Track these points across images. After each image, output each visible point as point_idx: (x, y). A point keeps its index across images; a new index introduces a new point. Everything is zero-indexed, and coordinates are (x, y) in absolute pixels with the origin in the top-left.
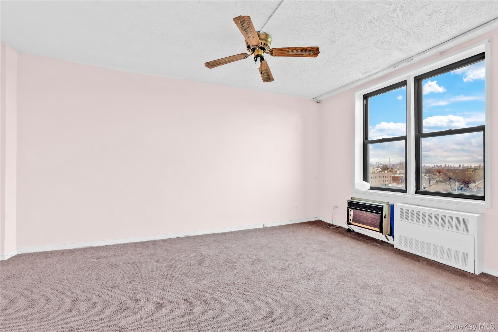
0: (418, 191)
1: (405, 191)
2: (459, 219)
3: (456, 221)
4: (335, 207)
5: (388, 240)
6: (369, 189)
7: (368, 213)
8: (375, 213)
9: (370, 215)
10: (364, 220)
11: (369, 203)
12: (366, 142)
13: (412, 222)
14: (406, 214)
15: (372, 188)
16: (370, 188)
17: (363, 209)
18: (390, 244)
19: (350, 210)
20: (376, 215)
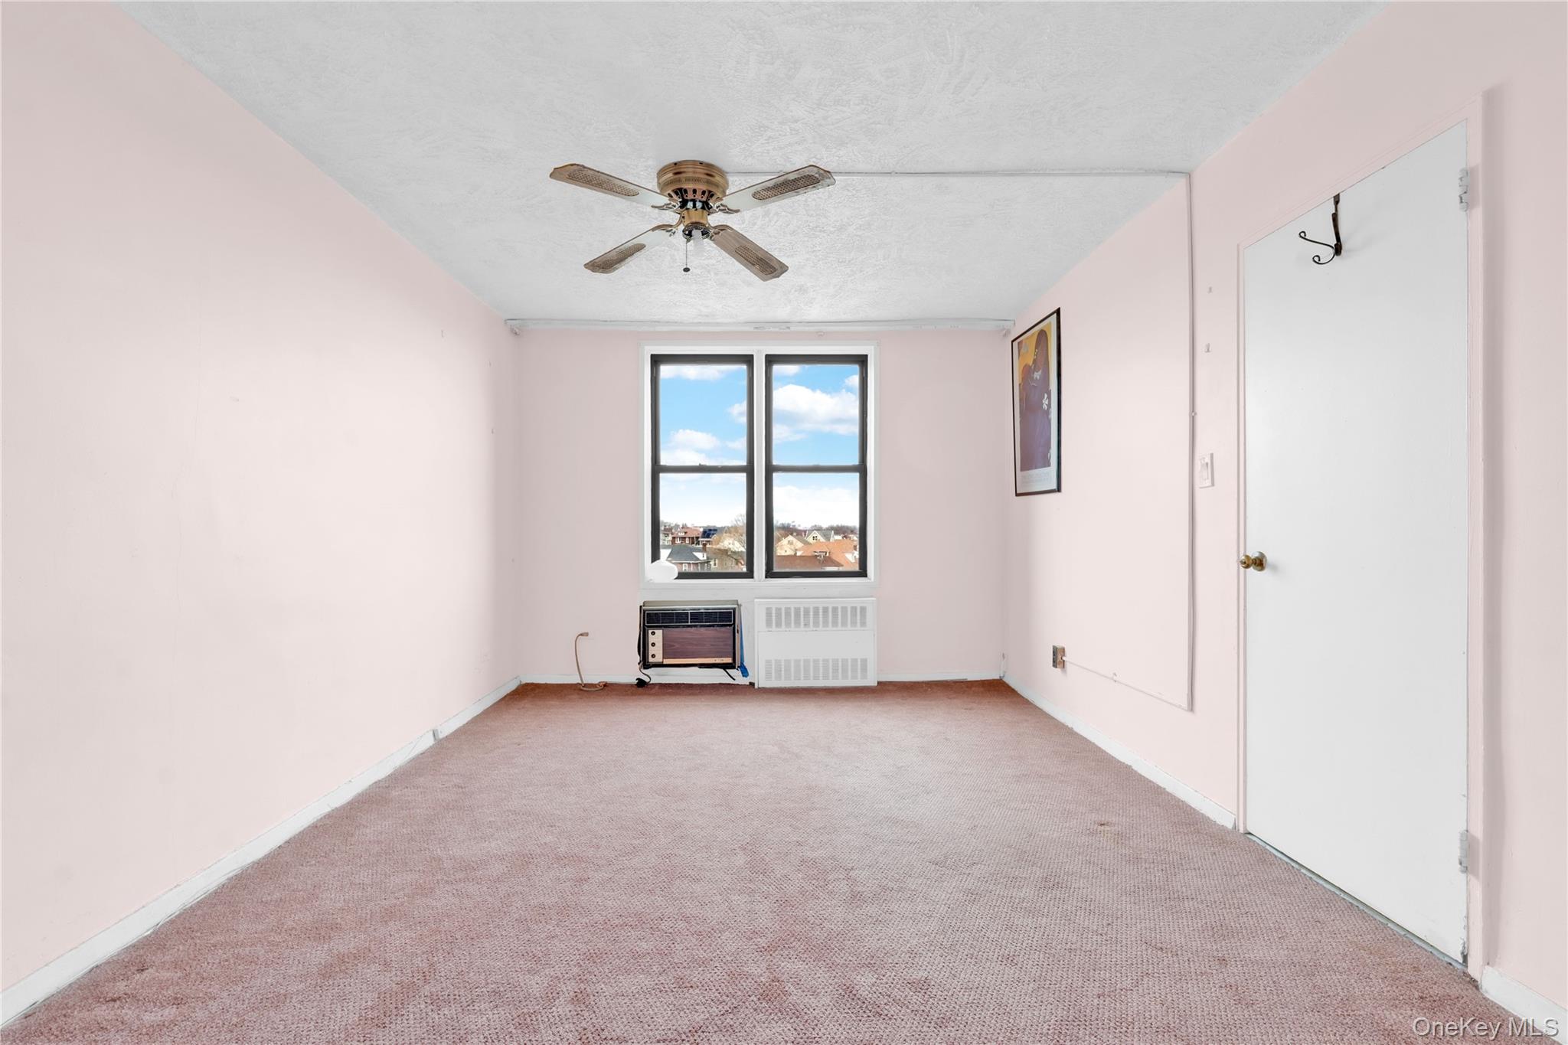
0: (770, 573)
1: (750, 574)
2: (855, 608)
3: (851, 612)
4: (581, 635)
5: (734, 679)
6: (676, 578)
7: (703, 630)
8: (718, 626)
9: (710, 632)
10: (695, 647)
11: (702, 608)
12: (657, 469)
13: (787, 629)
14: (776, 618)
15: (682, 576)
16: (676, 575)
17: (689, 624)
18: (738, 685)
19: (650, 631)
20: (723, 629)
